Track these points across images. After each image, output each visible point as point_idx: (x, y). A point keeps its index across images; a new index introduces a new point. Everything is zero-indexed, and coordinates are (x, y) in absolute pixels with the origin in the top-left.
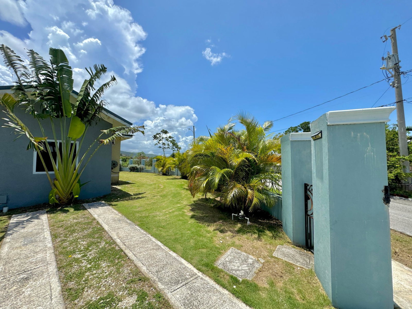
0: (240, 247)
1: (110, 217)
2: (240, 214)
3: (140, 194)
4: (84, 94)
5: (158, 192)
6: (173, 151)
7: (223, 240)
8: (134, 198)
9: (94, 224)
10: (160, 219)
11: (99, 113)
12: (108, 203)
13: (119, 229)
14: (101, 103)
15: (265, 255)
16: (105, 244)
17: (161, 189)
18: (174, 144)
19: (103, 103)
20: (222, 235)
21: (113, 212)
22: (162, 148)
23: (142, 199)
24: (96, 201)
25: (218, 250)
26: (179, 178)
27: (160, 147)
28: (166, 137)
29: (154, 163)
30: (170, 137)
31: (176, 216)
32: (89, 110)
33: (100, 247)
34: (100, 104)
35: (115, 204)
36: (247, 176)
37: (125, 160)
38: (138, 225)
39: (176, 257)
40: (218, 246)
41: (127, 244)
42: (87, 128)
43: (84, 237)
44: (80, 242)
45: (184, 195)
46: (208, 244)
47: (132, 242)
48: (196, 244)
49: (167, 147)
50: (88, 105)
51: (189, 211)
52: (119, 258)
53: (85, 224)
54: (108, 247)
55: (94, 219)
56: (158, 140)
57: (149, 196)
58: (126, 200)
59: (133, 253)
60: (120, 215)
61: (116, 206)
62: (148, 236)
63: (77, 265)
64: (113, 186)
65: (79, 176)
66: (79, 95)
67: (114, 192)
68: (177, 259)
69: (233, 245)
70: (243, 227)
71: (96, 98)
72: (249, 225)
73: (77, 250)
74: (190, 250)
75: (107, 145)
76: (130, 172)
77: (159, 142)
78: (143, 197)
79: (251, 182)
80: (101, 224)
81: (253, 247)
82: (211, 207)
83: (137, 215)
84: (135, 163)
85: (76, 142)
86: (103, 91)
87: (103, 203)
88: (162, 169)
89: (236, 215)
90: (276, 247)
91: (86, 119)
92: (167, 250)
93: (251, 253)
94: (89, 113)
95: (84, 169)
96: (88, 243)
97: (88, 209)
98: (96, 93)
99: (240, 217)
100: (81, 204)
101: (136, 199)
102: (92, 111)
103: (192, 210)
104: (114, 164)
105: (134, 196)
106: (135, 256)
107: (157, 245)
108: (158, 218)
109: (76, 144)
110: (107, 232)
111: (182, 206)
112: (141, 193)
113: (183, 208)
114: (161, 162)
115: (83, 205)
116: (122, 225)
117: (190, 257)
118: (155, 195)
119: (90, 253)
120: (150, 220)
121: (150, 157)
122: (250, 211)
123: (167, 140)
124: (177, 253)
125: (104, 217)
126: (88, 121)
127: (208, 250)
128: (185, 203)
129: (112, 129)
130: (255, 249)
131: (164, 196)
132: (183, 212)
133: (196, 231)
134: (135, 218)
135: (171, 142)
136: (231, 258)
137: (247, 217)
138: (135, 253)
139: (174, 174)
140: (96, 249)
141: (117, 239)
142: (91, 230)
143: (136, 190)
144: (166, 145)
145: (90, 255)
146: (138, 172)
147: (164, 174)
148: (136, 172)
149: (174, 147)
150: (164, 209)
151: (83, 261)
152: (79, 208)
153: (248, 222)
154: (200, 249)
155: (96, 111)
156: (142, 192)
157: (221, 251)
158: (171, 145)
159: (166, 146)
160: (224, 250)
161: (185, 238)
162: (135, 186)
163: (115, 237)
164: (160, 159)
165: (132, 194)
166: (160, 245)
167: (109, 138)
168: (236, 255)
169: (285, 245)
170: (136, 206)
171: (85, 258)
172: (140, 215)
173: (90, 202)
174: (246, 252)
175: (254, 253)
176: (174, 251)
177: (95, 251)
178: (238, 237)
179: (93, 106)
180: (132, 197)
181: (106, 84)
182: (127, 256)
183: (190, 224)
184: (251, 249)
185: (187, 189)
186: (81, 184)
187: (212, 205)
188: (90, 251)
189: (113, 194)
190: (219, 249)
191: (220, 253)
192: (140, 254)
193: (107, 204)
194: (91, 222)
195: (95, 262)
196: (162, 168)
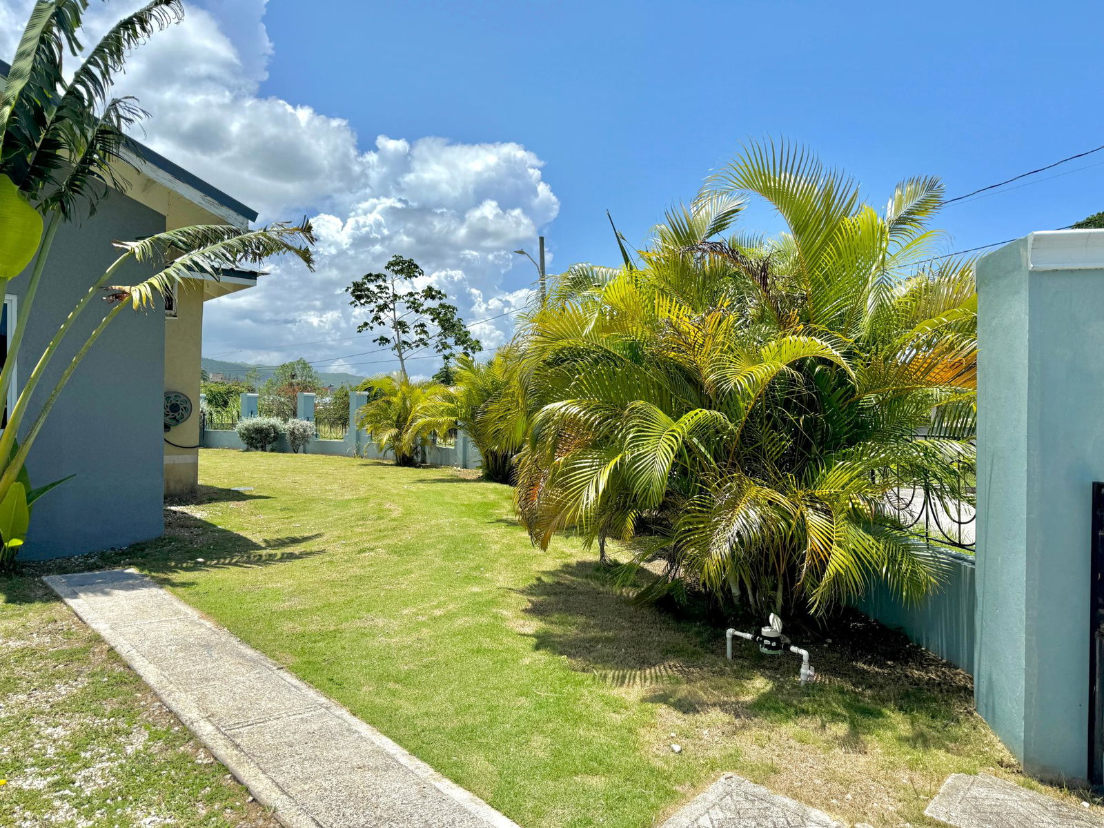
0: (767, 774)
1: (164, 634)
2: (765, 631)
3: (295, 541)
4: (33, 69)
5: (380, 534)
6: (446, 358)
7: (684, 741)
8: (271, 558)
9: (98, 658)
10: (389, 646)
11: (102, 160)
12: (153, 574)
13: (207, 680)
14: (113, 114)
15: (887, 810)
16: (149, 740)
17: (393, 520)
18: (449, 323)
19: (121, 112)
20: (679, 722)
21: (176, 613)
22: (392, 344)
23: (307, 561)
24: (99, 568)
25: (661, 782)
26: (475, 477)
27: (384, 340)
28: (411, 294)
29: (357, 412)
30: (430, 293)
31: (465, 634)
32: (59, 146)
33: (130, 750)
34: (107, 116)
35: (183, 580)
36: (802, 455)
37: (220, 401)
38: (292, 670)
39: (466, 805)
40: (659, 764)
41: (243, 741)
42: (54, 231)
43: (59, 710)
44: (40, 727)
45: (498, 546)
46: (614, 754)
47: (268, 737)
48: (557, 754)
49: (417, 338)
50: (52, 123)
51: (522, 614)
52: (211, 799)
53: (57, 656)
54: (161, 751)
55: (98, 639)
56: (373, 305)
57: (337, 549)
58: (236, 564)
59: (273, 781)
60: (209, 624)
61: (192, 590)
62: (338, 713)
63: (34, 818)
64: (173, 508)
65: (25, 451)
66: (14, 74)
67: (178, 532)
68: (470, 814)
69: (733, 761)
70: (779, 688)
71: (89, 84)
72: (807, 685)
73: (31, 760)
74: (529, 776)
75: (144, 309)
76: (247, 450)
77: (377, 318)
78: (311, 554)
79: (820, 482)
80: (127, 659)
81: (831, 777)
82: (627, 602)
83: (287, 626)
84: (269, 413)
85: (8, 297)
86: (119, 52)
87: (131, 576)
88: (397, 438)
89: (748, 636)
90: (940, 781)
91: (45, 190)
92: (425, 775)
93: (818, 801)
94: (58, 157)
95: (42, 420)
96: (73, 734)
97: (67, 596)
98: (89, 62)
99: (767, 646)
100: (33, 575)
101: (277, 561)
102: (71, 151)
103: (536, 611)
104: (176, 409)
105: (269, 551)
106: (284, 792)
107: (379, 752)
108: (380, 641)
109: (5, 306)
110: (155, 694)
111: (490, 592)
112: (297, 535)
113: (493, 602)
114: (389, 403)
115: (42, 583)
116: (219, 667)
117: (530, 805)
118: (366, 545)
119: (85, 772)
120: (343, 648)
121: (337, 386)
122: (812, 611)
123: (415, 307)
124: (470, 790)
125: (137, 633)
126: (59, 197)
127: (616, 779)
128: (504, 579)
129: (163, 235)
130: (836, 786)
131: (406, 551)
132: (495, 617)
133: (559, 699)
134: (274, 640)
135: (435, 314)
136: (721, 816)
137: (800, 647)
138: (280, 780)
139: (452, 460)
140: (108, 760)
141: (202, 723)
142: (84, 681)
143: (275, 526)
144: (412, 331)
145: (87, 779)
146: (283, 450)
147: (405, 461)
148: (272, 450)
149: (451, 341)
150: (406, 606)
151: (57, 803)
152: (27, 592)
153: (803, 670)
154: (577, 774)
155: (91, 147)
156: (306, 535)
157: (678, 788)
158: (434, 328)
159: (412, 336)
160: (688, 783)
161: (508, 726)
162: (273, 508)
163: (190, 713)
164: (387, 389)
165: (257, 539)
166: (394, 752)
167: (149, 280)
168: (747, 805)
169: (984, 774)
170: (278, 589)
171: (67, 792)
172: (299, 629)
173: (75, 572)
174: (795, 797)
175: (834, 801)
176: (457, 781)
177: (105, 764)
178: (755, 731)
179: (75, 128)
180: (260, 552)
181: (131, 18)
182: (247, 790)
183: (528, 667)
184: (818, 782)
185: (511, 524)
186: (34, 487)
187: (632, 593)
188: (85, 766)
189: (171, 540)
190: (668, 778)
191: (671, 794)
192: (306, 787)
193: (147, 579)
194: (85, 651)
195: (111, 810)
196: (394, 431)
